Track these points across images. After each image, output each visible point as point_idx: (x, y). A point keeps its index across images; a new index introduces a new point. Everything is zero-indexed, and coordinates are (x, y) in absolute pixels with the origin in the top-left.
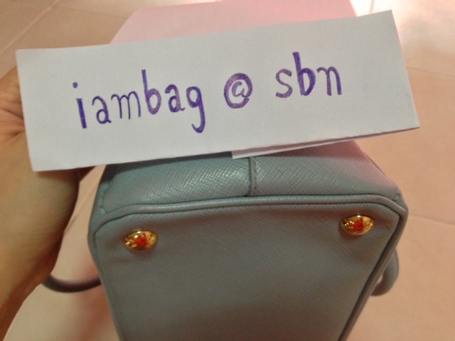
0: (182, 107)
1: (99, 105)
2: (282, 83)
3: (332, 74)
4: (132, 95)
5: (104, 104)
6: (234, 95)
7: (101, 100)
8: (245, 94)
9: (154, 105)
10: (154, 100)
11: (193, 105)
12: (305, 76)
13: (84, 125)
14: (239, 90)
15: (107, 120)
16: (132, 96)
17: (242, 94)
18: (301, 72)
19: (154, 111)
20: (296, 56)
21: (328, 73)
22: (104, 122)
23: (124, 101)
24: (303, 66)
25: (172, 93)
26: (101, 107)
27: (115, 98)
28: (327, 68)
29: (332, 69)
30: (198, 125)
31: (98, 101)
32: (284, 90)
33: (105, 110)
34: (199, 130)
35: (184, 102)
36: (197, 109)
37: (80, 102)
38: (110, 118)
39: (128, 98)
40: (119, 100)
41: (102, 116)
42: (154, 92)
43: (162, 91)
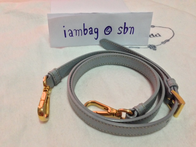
2: (120, 30)
4: (80, 30)
8: (110, 31)
9: (86, 33)
15: (72, 36)
20: (125, 23)
22: (71, 36)
24: (126, 27)
26: (71, 32)
27: (75, 30)
29: (133, 27)
31: (70, 31)
34: (96, 39)
39: (79, 31)
40: (76, 31)
42: (86, 29)
43: (88, 29)
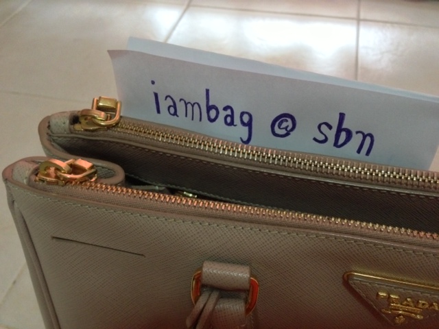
0: (235, 124)
6: (279, 127)
7: (172, 99)
17: (286, 128)
21: (365, 137)
25: (229, 112)
38: (178, 114)
41: (172, 110)
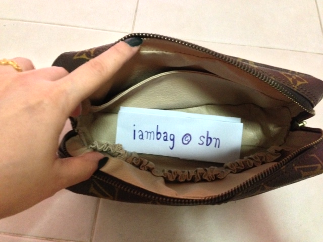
1: (140, 133)
2: (201, 140)
3: (218, 140)
5: (142, 133)
8: (189, 140)
10: (159, 135)
11: (171, 140)
12: (209, 140)
13: (134, 138)
14: (187, 139)
15: (142, 138)
16: (152, 133)
18: (208, 138)
19: (158, 139)
20: (208, 132)
23: (149, 133)
24: (209, 136)
27: (146, 132)
28: (217, 138)
29: (218, 139)
30: (171, 147)
32: (201, 142)
33: (142, 135)
35: (168, 139)
36: (172, 142)
37: (135, 131)
42: (159, 133)
43: (162, 133)
